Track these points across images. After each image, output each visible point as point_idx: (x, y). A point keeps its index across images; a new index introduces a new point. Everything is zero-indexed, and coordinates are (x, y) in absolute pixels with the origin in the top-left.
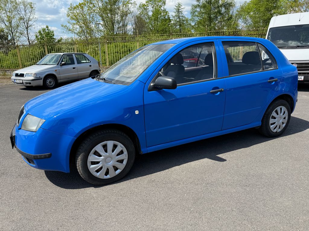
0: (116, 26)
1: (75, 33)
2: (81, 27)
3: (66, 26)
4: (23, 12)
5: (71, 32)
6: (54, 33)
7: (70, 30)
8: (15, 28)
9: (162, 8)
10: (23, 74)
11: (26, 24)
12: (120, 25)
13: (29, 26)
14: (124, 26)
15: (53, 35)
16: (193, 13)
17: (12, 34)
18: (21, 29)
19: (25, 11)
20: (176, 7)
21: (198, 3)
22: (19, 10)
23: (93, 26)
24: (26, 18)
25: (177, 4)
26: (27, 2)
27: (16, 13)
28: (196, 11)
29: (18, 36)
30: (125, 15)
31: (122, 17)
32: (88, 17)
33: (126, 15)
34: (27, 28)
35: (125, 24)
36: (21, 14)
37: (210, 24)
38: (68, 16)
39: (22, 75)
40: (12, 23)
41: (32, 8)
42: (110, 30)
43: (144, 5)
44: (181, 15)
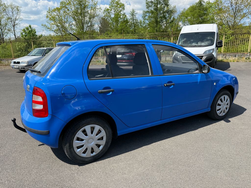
0: (85, 26)
1: (52, 30)
2: (58, 26)
3: (45, 25)
4: (11, 13)
5: (49, 30)
6: (36, 31)
7: (48, 28)
8: (4, 26)
9: (122, 12)
10: (20, 62)
11: (13, 23)
12: (89, 25)
13: (16, 25)
14: (92, 26)
15: (35, 32)
16: (144, 17)
17: (2, 31)
18: (9, 27)
19: (12, 13)
20: (131, 13)
21: (148, 10)
22: (8, 11)
23: (67, 25)
24: (13, 18)
25: (132, 10)
26: (14, 6)
27: (5, 14)
28: (146, 16)
29: (6, 33)
30: (92, 17)
31: (90, 18)
32: (63, 18)
33: (94, 18)
34: (13, 26)
35: (93, 24)
36: (9, 15)
37: (157, 25)
38: (47, 17)
39: (18, 63)
40: (1, 22)
41: (18, 10)
42: (81, 29)
43: (108, 10)
44: (135, 19)
